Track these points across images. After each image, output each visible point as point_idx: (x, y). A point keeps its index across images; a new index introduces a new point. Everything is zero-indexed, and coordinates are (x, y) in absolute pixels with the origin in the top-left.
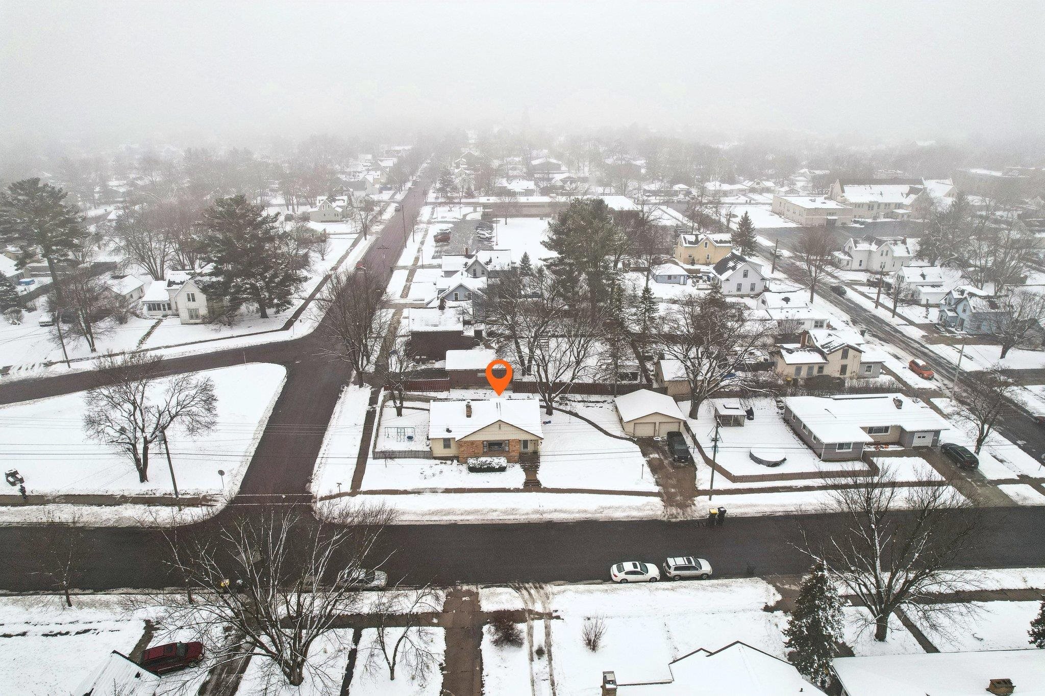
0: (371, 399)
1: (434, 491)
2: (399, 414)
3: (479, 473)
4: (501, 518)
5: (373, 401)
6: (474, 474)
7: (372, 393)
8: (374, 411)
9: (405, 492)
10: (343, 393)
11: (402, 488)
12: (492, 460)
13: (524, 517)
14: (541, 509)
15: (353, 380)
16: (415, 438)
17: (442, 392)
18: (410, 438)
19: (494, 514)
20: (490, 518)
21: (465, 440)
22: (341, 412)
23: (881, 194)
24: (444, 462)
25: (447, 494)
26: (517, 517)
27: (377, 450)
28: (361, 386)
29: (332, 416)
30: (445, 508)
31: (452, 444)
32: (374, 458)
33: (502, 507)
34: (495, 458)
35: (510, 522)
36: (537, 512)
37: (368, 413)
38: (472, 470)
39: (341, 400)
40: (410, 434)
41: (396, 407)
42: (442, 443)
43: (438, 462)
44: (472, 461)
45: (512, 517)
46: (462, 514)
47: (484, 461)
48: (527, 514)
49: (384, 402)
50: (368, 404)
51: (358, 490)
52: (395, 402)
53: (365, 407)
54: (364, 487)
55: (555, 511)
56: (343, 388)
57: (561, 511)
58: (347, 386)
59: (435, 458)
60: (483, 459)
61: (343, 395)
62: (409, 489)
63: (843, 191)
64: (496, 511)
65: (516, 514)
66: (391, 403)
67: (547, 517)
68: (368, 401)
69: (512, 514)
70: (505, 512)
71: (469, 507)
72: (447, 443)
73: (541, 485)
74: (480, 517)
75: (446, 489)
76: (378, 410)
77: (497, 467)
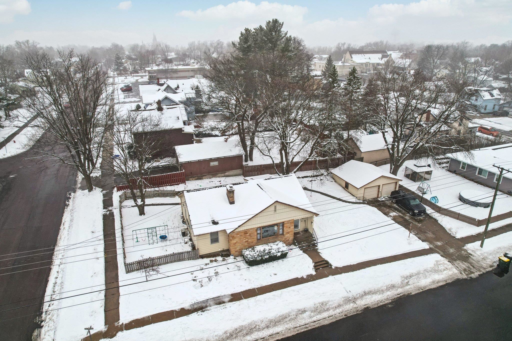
0: (104, 202)
1: (219, 301)
2: (142, 213)
3: (260, 266)
4: (315, 319)
5: (107, 203)
6: (255, 268)
7: (104, 195)
8: (112, 214)
9: (183, 312)
10: (71, 201)
11: (176, 307)
12: (270, 248)
13: (338, 311)
14: (350, 295)
15: (79, 185)
16: (169, 237)
17: (178, 184)
18: (163, 238)
19: (305, 315)
20: (303, 322)
21: (237, 230)
22: (72, 221)
23: (370, 59)
24: (213, 259)
25: (238, 303)
26: (331, 312)
27: (128, 261)
28: (90, 190)
29: (62, 227)
30: (245, 323)
31: (221, 238)
32: (128, 272)
33: (308, 304)
34: (272, 244)
35: (326, 322)
36: (348, 300)
37: (105, 217)
38: (252, 263)
39: (69, 208)
40: (163, 233)
41: (137, 205)
42: (208, 239)
43: (207, 260)
44: (248, 253)
45: (325, 315)
46: (268, 327)
47: (262, 250)
48: (339, 306)
49: (121, 202)
50: (102, 207)
51: (116, 324)
52: (135, 201)
53: (100, 211)
54: (124, 318)
55: (366, 294)
56: (70, 194)
57: (370, 293)
58: (75, 192)
59: (202, 257)
60: (260, 248)
61: (71, 202)
62: (187, 306)
63: (352, 58)
64: (304, 311)
65: (328, 310)
66: (131, 202)
67: (362, 303)
68: (101, 205)
69: (325, 311)
70: (317, 310)
71: (272, 315)
72: (214, 238)
73: (331, 265)
74: (290, 325)
75: (232, 295)
76: (116, 212)
77: (279, 254)
